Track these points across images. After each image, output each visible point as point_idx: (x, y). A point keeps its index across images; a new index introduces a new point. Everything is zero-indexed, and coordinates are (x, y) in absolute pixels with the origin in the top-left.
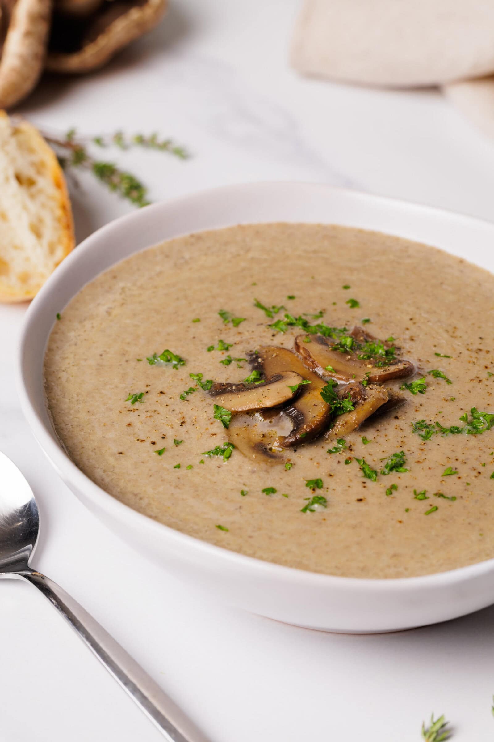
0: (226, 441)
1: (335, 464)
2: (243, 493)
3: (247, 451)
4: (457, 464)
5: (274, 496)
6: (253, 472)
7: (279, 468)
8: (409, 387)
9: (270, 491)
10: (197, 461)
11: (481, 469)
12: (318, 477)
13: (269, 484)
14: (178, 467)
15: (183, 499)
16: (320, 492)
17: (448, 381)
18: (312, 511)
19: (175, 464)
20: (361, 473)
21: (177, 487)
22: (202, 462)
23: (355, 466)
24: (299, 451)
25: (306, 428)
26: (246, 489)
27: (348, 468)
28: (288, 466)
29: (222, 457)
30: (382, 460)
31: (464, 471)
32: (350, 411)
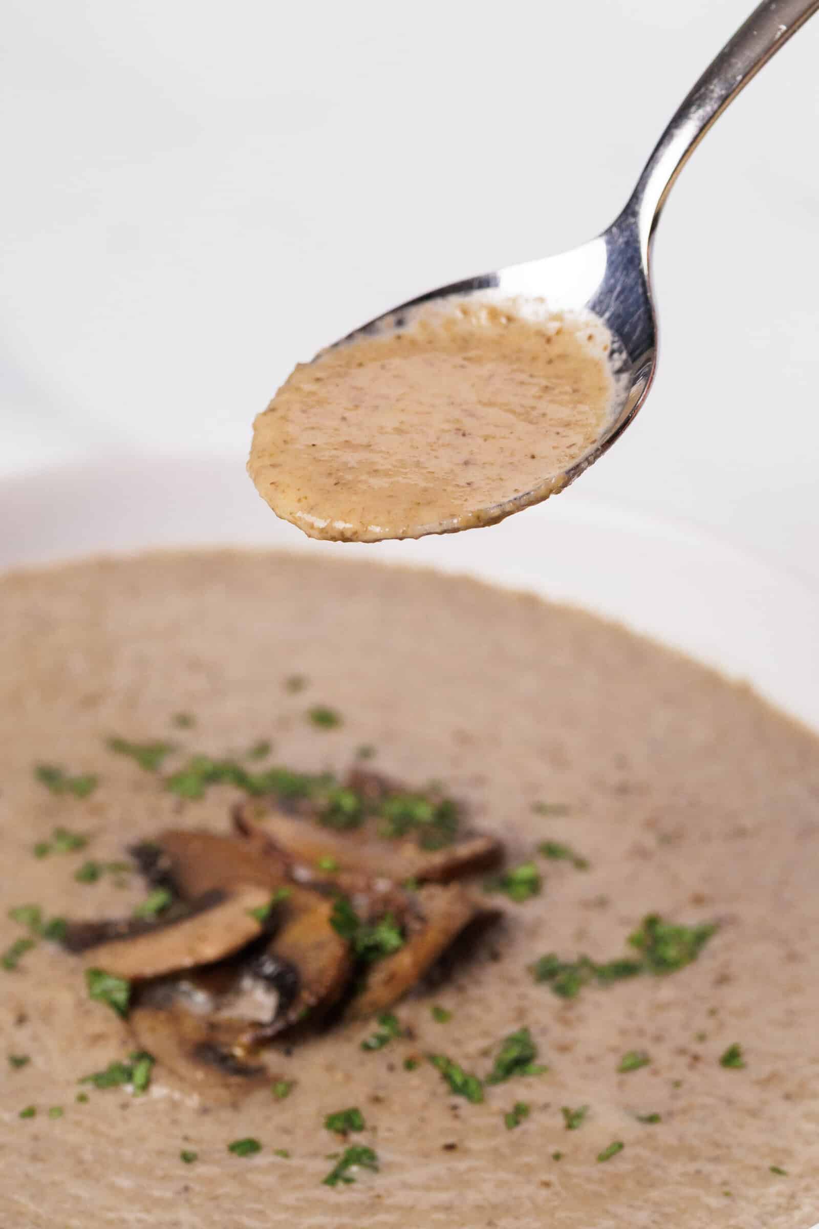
0: (131, 1048)
1: (383, 1072)
2: (188, 1158)
3: (183, 1067)
4: (645, 1044)
5: (260, 1160)
6: (204, 1111)
7: (261, 1095)
8: (506, 884)
9: (249, 1147)
10: (69, 1096)
11: (697, 1048)
12: (350, 1103)
13: (242, 1133)
14: (30, 1113)
15: (54, 1184)
16: (358, 1139)
17: (581, 864)
18: (349, 1181)
19: (22, 1107)
20: (443, 1088)
21: (35, 1158)
22: (82, 1098)
23: (429, 1074)
24: (298, 1051)
25: (308, 998)
26: (190, 1148)
27: (414, 1079)
28: (281, 1088)
29: (129, 1088)
30: (485, 1053)
31: (661, 1054)
32: (396, 951)
